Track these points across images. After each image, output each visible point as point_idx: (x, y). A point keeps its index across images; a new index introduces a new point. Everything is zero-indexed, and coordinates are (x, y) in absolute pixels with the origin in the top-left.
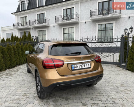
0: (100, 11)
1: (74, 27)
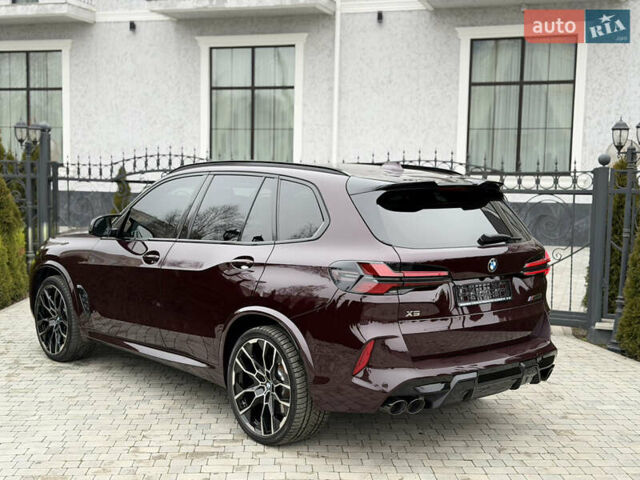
1: (293, 46)
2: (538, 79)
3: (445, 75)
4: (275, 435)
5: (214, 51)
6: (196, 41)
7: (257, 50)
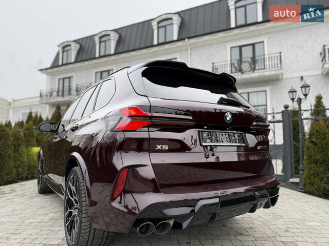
0: (234, 64)
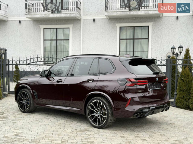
1: (69, 28)
2: (138, 38)
3: (113, 37)
4: (102, 126)
5: (45, 29)
6: (39, 26)
7: (58, 29)
